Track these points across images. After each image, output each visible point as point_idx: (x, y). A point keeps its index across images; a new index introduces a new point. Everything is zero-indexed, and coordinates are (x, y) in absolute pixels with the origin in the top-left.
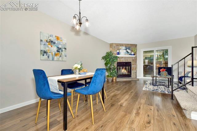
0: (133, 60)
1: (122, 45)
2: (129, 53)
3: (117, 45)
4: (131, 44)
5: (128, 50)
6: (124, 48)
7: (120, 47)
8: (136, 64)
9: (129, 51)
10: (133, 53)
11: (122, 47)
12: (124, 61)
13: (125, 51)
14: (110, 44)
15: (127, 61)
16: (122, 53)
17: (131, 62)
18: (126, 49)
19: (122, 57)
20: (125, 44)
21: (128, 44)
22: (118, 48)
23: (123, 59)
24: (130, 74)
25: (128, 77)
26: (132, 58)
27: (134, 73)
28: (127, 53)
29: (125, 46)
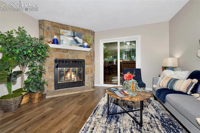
0: (87, 57)
1: (65, 27)
2: (80, 43)
3: (55, 26)
4: (83, 29)
5: (77, 38)
6: (70, 33)
7: (62, 31)
8: (92, 64)
9: (80, 41)
10: (86, 44)
11: (65, 31)
13: (72, 39)
14: (40, 21)
15: (76, 58)
16: (64, 42)
18: (74, 36)
20: (72, 27)
21: (79, 28)
22: (57, 32)
23: (68, 53)
24: (82, 80)
25: (79, 86)
26: (85, 53)
27: (88, 78)
28: (75, 43)
29: (72, 30)
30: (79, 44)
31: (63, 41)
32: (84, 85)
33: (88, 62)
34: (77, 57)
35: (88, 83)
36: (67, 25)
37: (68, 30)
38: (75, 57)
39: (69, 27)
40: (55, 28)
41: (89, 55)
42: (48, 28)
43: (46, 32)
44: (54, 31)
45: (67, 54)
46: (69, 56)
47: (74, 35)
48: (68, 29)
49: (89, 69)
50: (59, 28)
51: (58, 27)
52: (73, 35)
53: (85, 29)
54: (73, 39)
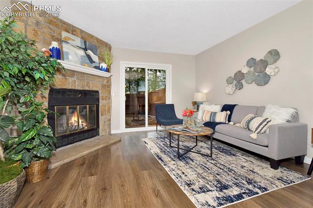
0: (104, 86)
1: (72, 30)
2: (94, 62)
3: (50, 22)
4: (97, 39)
5: (89, 52)
6: (78, 42)
7: (64, 34)
8: (109, 98)
9: (95, 58)
10: (104, 66)
12: (77, 88)
13: (82, 53)
15: (87, 88)
16: (70, 57)
17: (97, 92)
18: (86, 49)
19: (73, 73)
20: (82, 31)
21: (92, 37)
22: (55, 35)
23: (75, 78)
24: (96, 127)
25: (91, 137)
26: (101, 80)
27: (105, 122)
28: (88, 61)
29: (82, 38)
30: (94, 65)
31: (68, 53)
32: (99, 135)
33: (105, 95)
34: (89, 87)
35: (105, 130)
36: (73, 27)
37: (75, 35)
38: (85, 86)
39: (76, 29)
40: (51, 27)
41: (105, 83)
42: (38, 23)
43: (34, 30)
44: (50, 31)
45: (73, 79)
46: (75, 83)
47: (86, 47)
48: (74, 33)
49: (105, 107)
50: (58, 28)
51: (57, 26)
52: (84, 47)
53: (100, 40)
54: (85, 55)
